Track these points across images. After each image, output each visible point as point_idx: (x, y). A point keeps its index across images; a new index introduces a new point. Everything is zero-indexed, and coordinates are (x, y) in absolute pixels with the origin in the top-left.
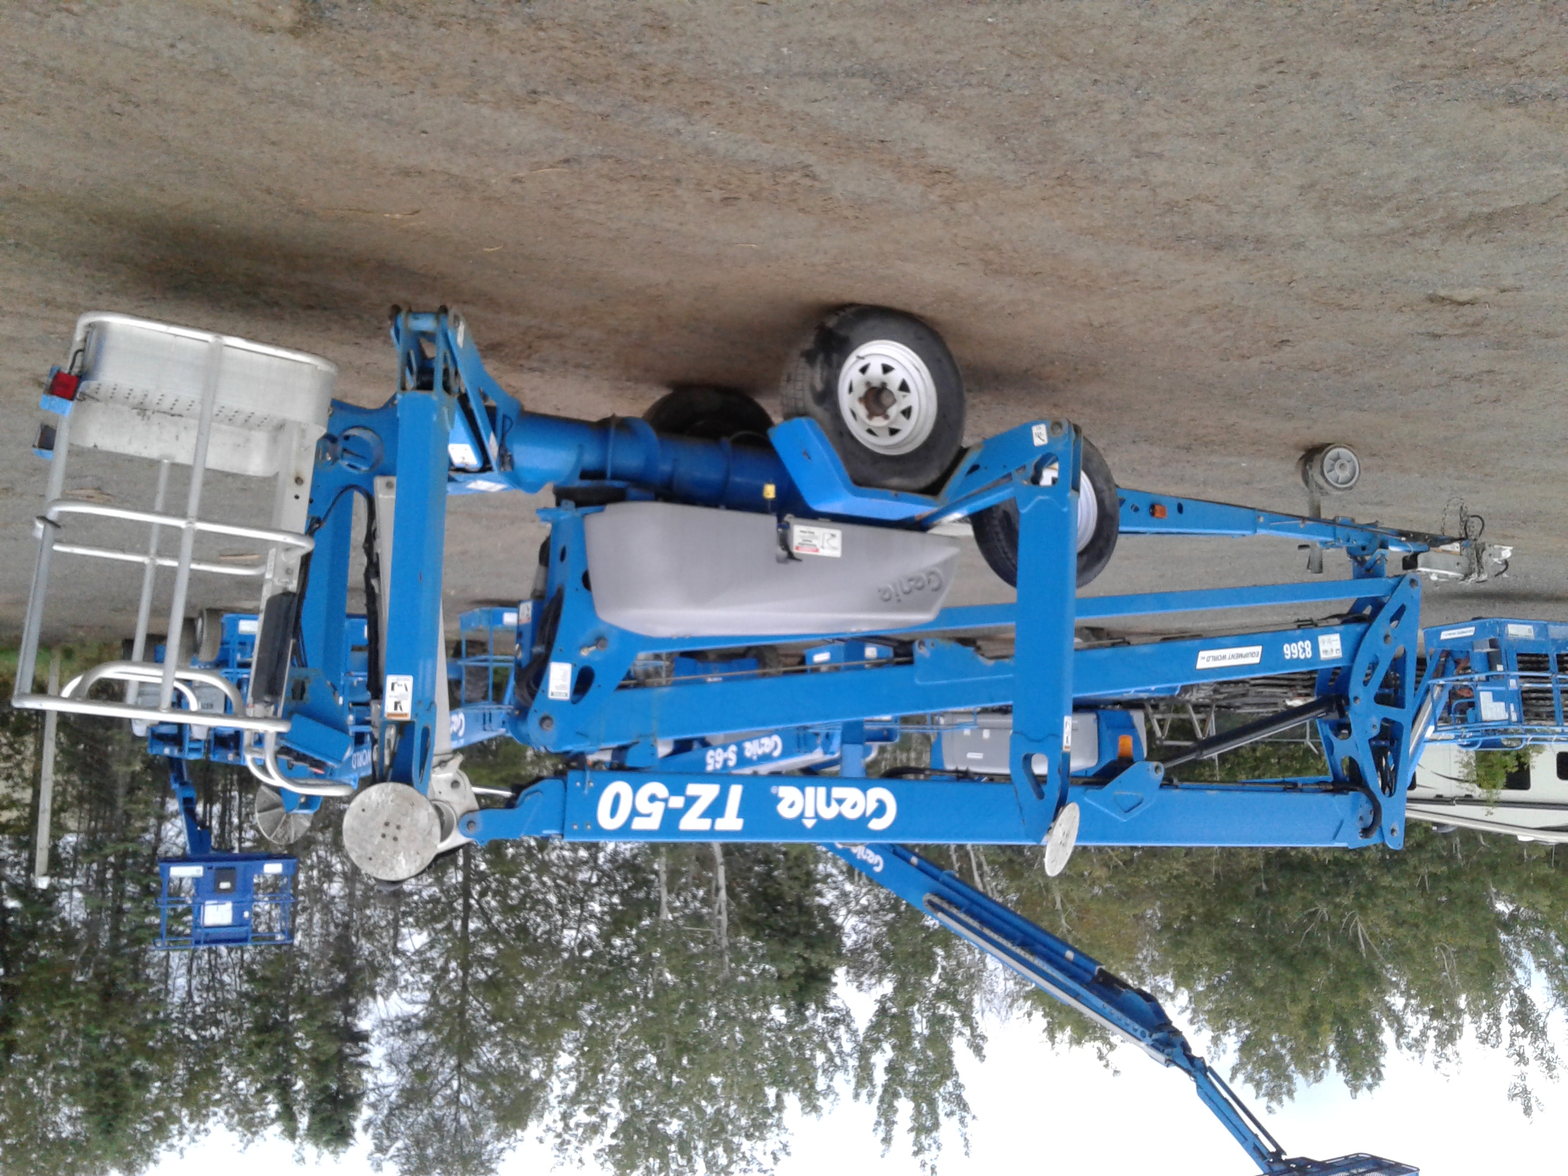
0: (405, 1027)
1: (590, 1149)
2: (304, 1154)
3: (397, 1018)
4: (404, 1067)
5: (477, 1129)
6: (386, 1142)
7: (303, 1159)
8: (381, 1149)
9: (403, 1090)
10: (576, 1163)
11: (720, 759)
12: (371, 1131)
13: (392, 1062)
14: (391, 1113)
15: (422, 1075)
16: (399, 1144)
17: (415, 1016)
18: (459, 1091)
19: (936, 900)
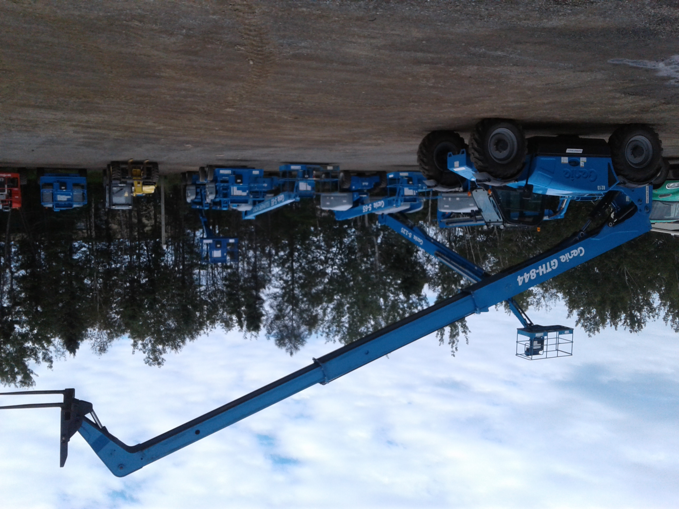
0: (275, 297)
1: (337, 338)
2: (247, 337)
3: (272, 293)
4: (275, 308)
5: (299, 327)
6: (271, 331)
7: (246, 338)
8: (269, 333)
9: (275, 315)
10: (333, 341)
11: (367, 209)
12: (266, 327)
13: (271, 307)
14: (272, 323)
15: (280, 310)
16: (274, 332)
17: (278, 292)
18: (293, 315)
19: (438, 253)
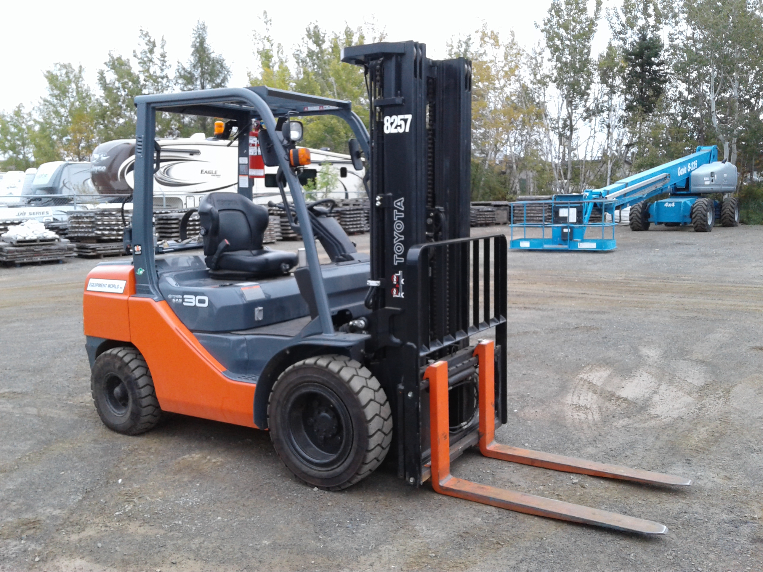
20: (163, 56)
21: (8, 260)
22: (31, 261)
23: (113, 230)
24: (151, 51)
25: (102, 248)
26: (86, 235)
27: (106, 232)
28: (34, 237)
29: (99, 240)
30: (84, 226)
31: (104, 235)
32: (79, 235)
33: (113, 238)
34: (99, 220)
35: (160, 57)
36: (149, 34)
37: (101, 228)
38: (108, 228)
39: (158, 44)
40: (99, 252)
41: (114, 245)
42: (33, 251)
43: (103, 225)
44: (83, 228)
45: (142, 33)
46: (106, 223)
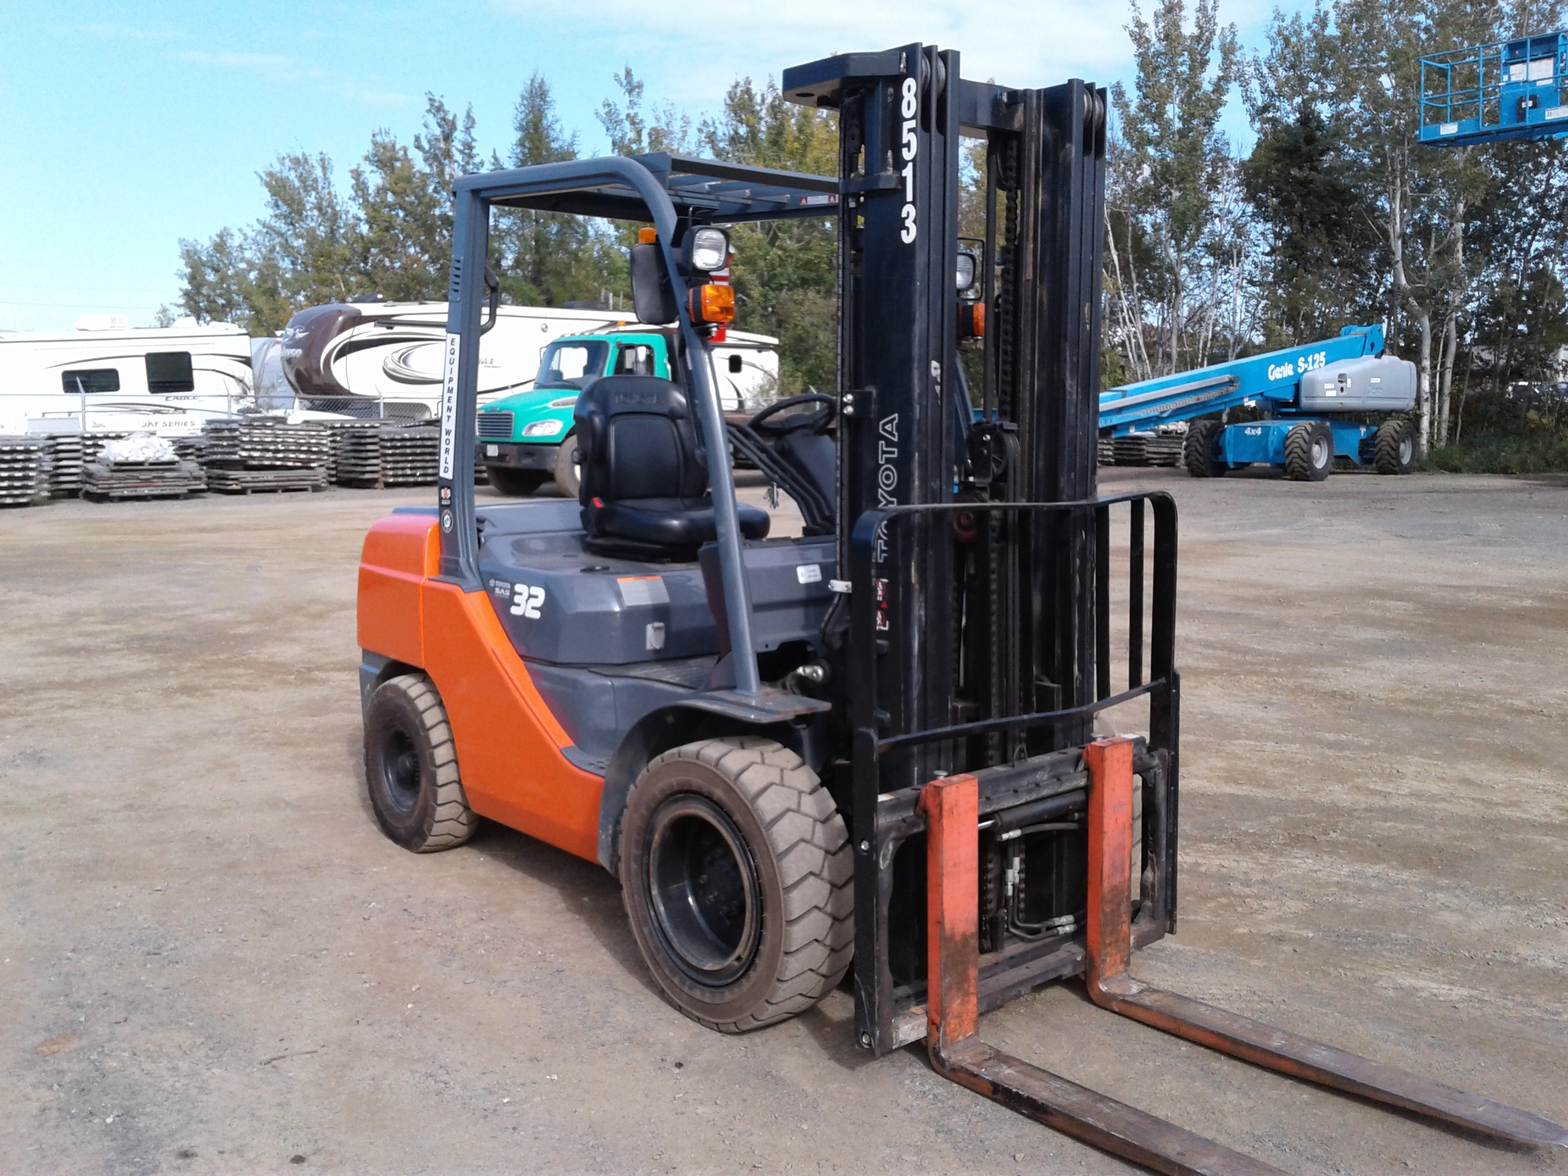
20: (468, 146)
21: (99, 491)
22: (134, 493)
23: (268, 450)
24: (448, 138)
25: (249, 479)
26: (227, 457)
27: (256, 454)
28: (141, 459)
29: (244, 465)
30: (225, 443)
31: (253, 458)
32: (219, 457)
33: (267, 463)
34: (245, 434)
35: (461, 148)
36: (446, 108)
37: (248, 447)
38: (259, 447)
39: (460, 125)
40: (244, 485)
41: (270, 475)
42: (138, 478)
43: (251, 442)
44: (222, 446)
45: (432, 105)
46: (255, 439)
